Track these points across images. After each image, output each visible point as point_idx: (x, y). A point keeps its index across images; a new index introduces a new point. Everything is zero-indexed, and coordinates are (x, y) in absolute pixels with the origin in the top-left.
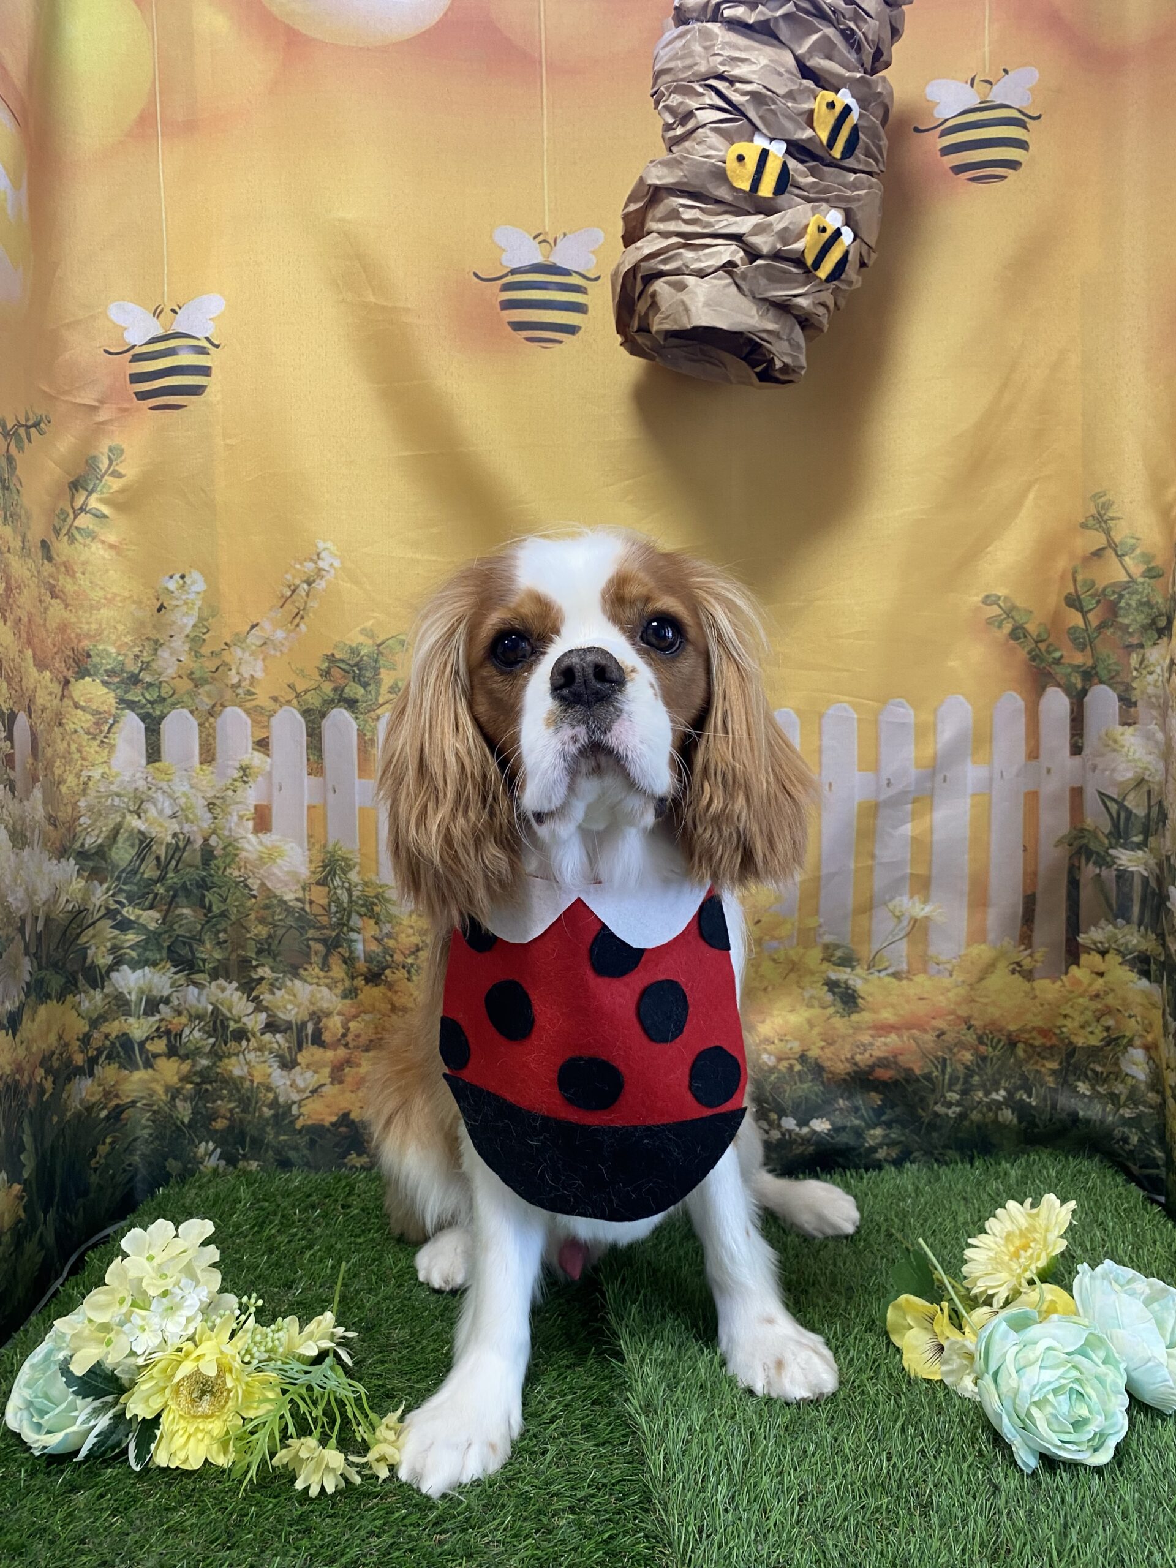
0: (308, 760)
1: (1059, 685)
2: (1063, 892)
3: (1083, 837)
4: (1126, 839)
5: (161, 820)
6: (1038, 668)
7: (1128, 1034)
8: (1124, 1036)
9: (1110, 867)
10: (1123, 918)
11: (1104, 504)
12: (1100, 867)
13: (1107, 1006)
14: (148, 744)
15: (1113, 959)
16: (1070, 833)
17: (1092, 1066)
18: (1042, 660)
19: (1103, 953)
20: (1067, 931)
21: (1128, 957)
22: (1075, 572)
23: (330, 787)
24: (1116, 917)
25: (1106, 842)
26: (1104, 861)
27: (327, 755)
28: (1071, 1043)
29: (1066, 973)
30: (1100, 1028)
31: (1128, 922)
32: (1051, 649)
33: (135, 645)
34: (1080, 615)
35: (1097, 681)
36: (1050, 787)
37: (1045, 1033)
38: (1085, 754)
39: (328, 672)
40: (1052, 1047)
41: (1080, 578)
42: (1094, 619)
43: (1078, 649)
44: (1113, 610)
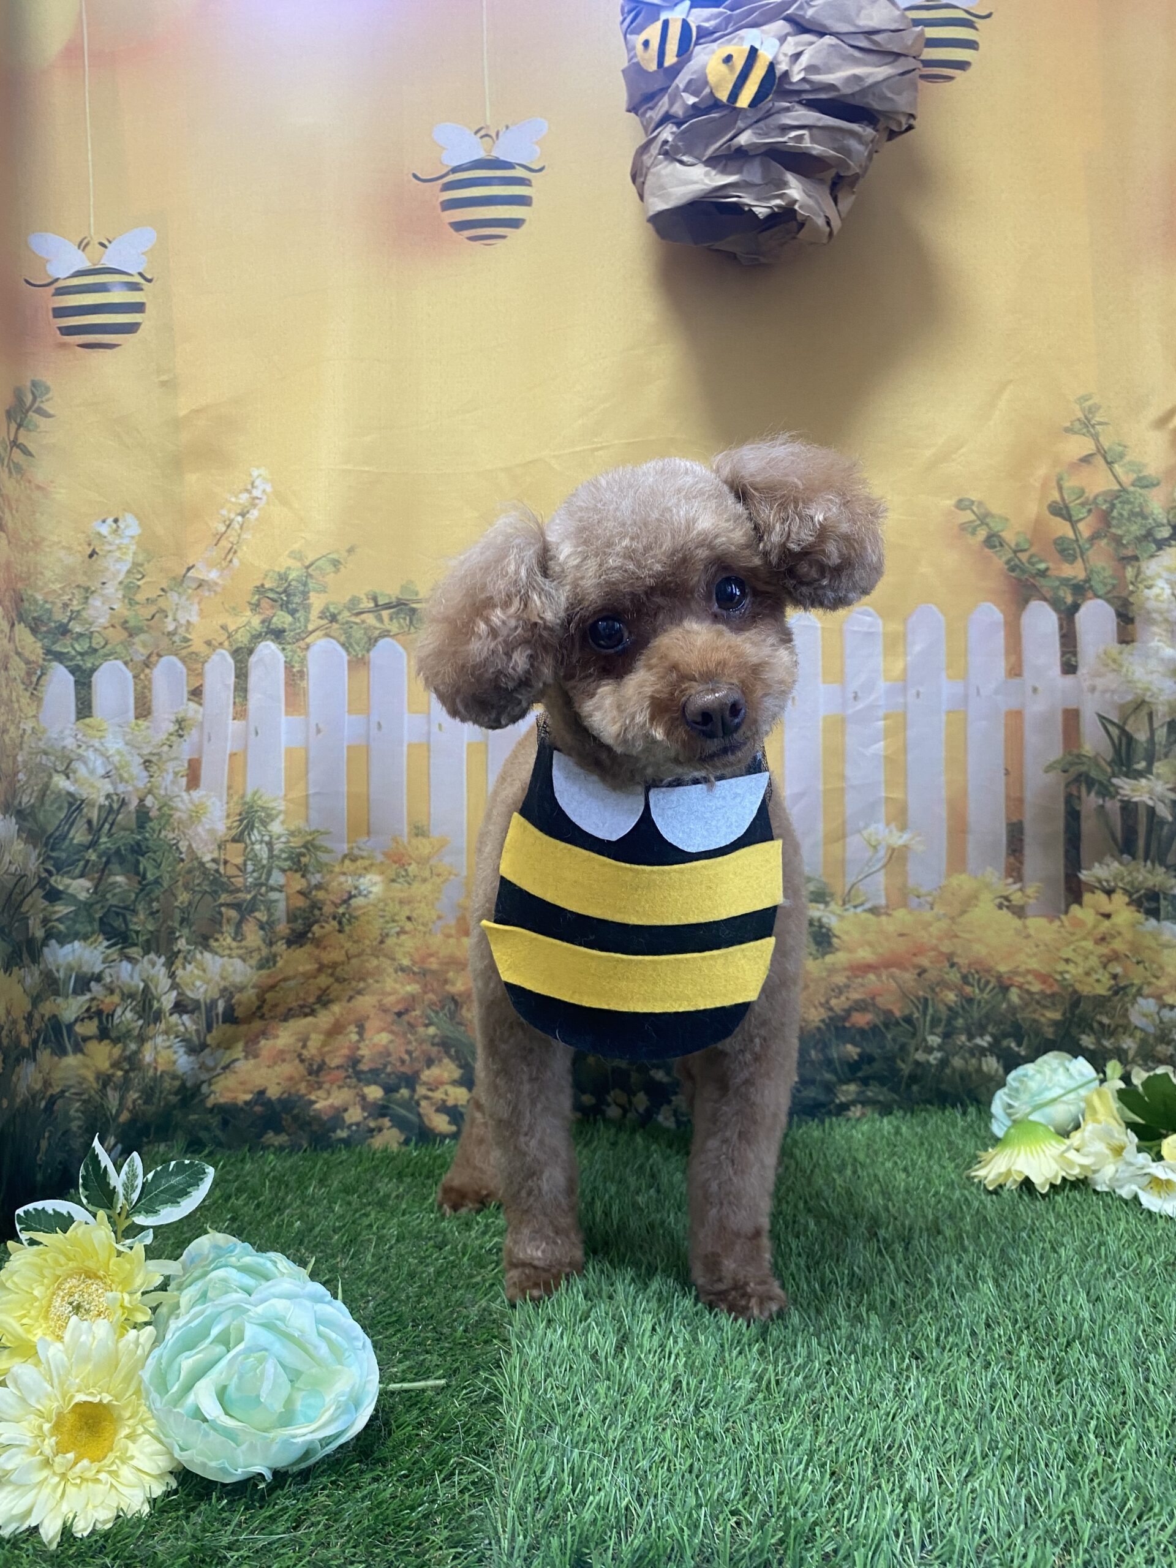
0: (234, 702)
1: (1045, 599)
2: (1060, 824)
3: (1083, 763)
4: (1129, 766)
5: (92, 780)
6: (1019, 580)
7: (1136, 981)
8: (1132, 985)
9: (1113, 797)
10: (1129, 854)
11: (1090, 408)
12: (1104, 797)
13: (1115, 952)
14: (77, 699)
15: (1120, 898)
16: (1063, 759)
17: (1098, 1017)
18: (1023, 571)
19: (1109, 892)
20: (1066, 867)
21: (1135, 896)
22: (1059, 480)
23: (253, 730)
24: (1122, 852)
25: (1109, 770)
26: (1107, 791)
27: (253, 696)
28: (1075, 992)
29: (1067, 912)
30: (1107, 975)
31: (1134, 857)
32: (1034, 560)
33: (64, 593)
34: (1068, 524)
35: (1090, 594)
36: (1035, 707)
37: (1043, 978)
38: (1079, 673)
39: (258, 605)
40: (1053, 995)
41: (1066, 484)
42: (1085, 529)
43: (1067, 561)
44: (1106, 518)
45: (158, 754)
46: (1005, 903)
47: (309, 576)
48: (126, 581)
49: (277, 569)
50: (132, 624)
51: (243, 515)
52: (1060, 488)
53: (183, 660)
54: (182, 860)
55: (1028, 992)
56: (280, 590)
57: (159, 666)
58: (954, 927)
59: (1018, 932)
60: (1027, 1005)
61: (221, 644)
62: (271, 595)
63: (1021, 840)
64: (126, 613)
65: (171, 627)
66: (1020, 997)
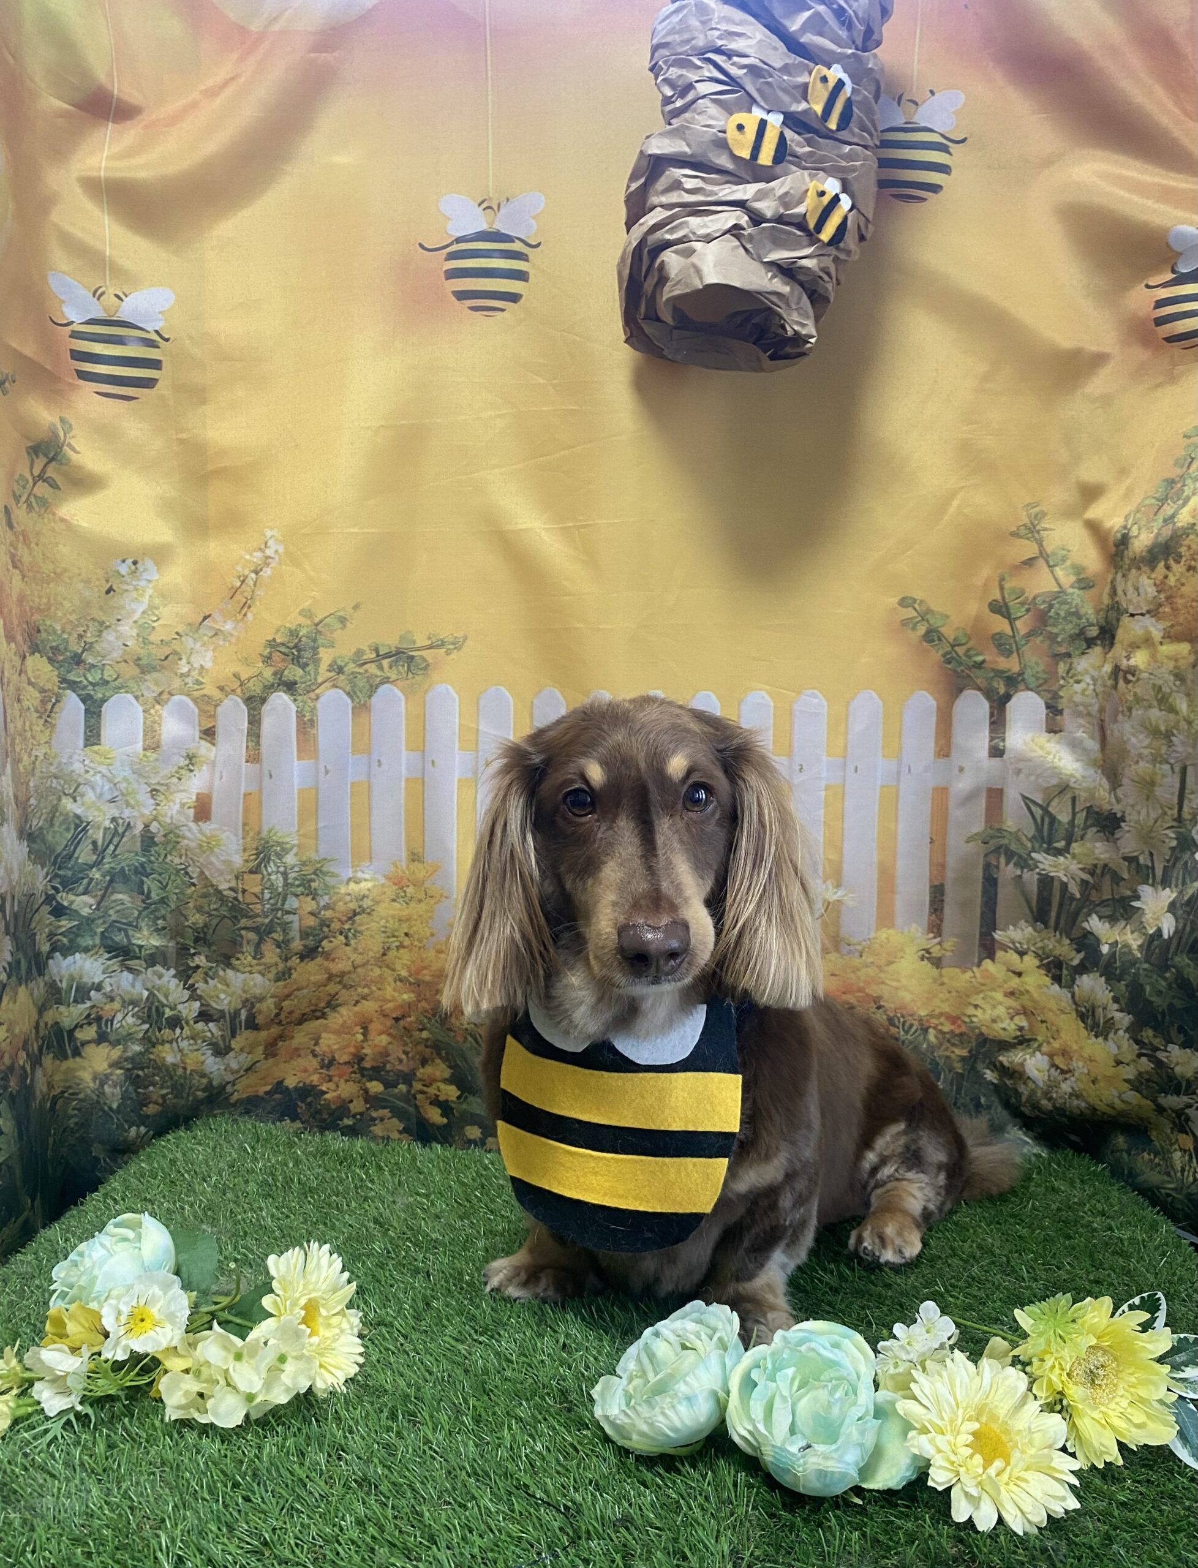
0: (247, 747)
1: (979, 689)
2: (978, 890)
3: (1001, 837)
4: (1050, 844)
5: (98, 804)
6: (956, 671)
7: (1040, 1036)
8: (1036, 1038)
9: (1032, 870)
11: (1036, 514)
12: (1021, 868)
13: (1021, 1005)
14: (87, 726)
15: (1031, 961)
16: (983, 832)
17: (1000, 1058)
18: (961, 664)
19: (1021, 953)
20: (981, 926)
21: (1045, 960)
22: (1002, 579)
23: (266, 772)
24: (1036, 920)
25: (1029, 845)
26: (1025, 863)
27: (264, 741)
28: (981, 1034)
29: (979, 965)
30: (1013, 1025)
31: (1046, 925)
32: (972, 653)
33: (80, 624)
34: (1006, 621)
35: (1022, 686)
36: (963, 785)
37: (953, 1019)
38: (1005, 756)
39: (269, 657)
40: (961, 1034)
41: (1007, 586)
42: (1022, 627)
43: (1003, 655)
44: (1043, 618)
45: (167, 785)
46: (926, 955)
47: (319, 632)
48: (141, 622)
49: (288, 625)
50: (143, 662)
51: (257, 572)
52: (1002, 588)
53: (195, 701)
54: (194, 885)
55: (941, 1031)
56: (291, 645)
57: (170, 704)
58: (882, 975)
59: (935, 980)
60: (941, 1044)
61: (233, 691)
62: (283, 649)
63: (943, 901)
64: (142, 651)
65: (185, 670)
66: (936, 1037)
